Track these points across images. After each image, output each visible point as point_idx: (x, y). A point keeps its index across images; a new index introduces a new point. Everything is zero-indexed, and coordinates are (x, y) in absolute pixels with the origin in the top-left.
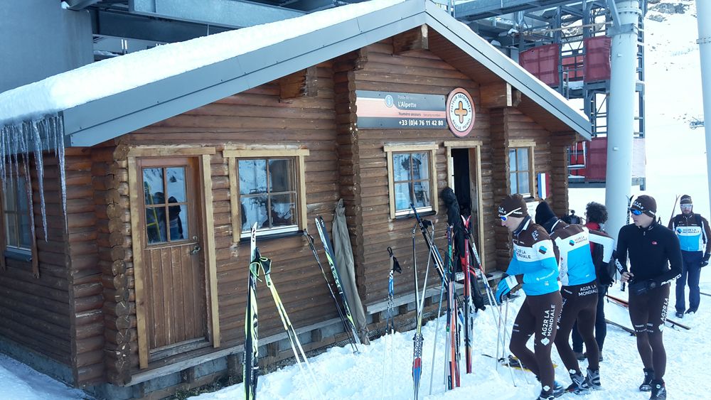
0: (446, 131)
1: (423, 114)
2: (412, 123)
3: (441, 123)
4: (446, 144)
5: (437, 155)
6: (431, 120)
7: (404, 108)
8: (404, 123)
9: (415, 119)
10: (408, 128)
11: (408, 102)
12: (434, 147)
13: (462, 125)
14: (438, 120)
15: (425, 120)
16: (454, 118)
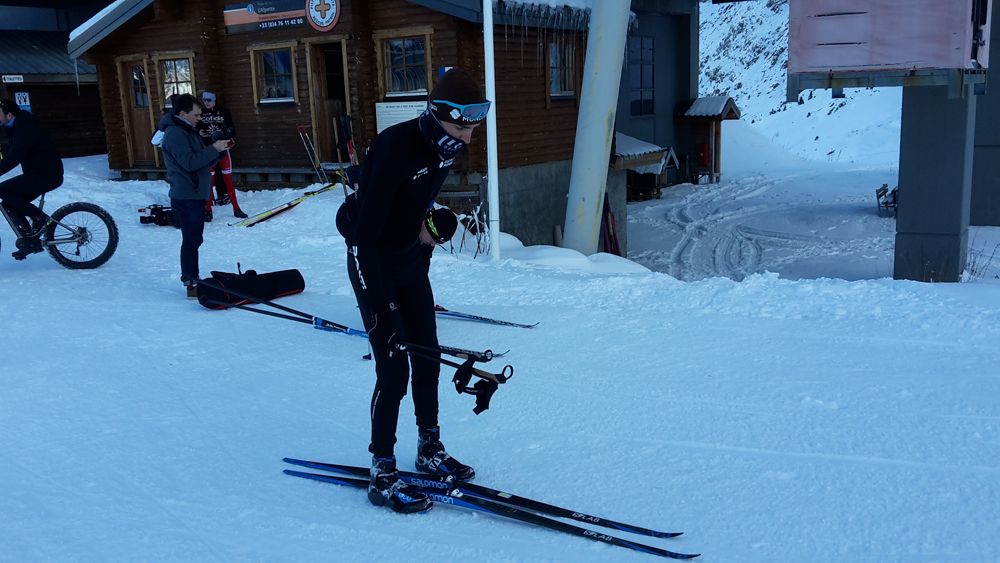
0: (307, 28)
1: (281, 15)
2: (271, 25)
3: (300, 21)
4: (304, 40)
5: (295, 51)
6: (290, 20)
7: (263, 13)
8: (264, 26)
9: (274, 21)
10: (268, 29)
11: (266, 7)
12: (292, 45)
13: (324, 21)
14: (296, 19)
15: (283, 20)
16: (315, 14)
